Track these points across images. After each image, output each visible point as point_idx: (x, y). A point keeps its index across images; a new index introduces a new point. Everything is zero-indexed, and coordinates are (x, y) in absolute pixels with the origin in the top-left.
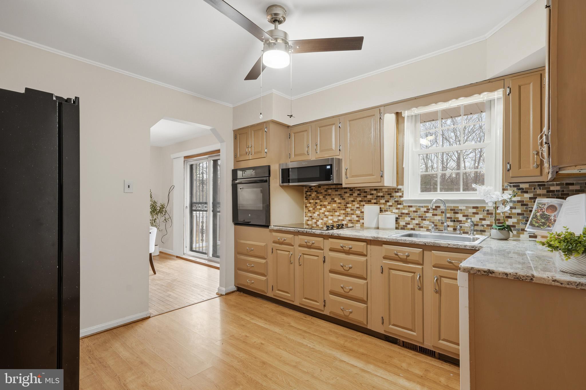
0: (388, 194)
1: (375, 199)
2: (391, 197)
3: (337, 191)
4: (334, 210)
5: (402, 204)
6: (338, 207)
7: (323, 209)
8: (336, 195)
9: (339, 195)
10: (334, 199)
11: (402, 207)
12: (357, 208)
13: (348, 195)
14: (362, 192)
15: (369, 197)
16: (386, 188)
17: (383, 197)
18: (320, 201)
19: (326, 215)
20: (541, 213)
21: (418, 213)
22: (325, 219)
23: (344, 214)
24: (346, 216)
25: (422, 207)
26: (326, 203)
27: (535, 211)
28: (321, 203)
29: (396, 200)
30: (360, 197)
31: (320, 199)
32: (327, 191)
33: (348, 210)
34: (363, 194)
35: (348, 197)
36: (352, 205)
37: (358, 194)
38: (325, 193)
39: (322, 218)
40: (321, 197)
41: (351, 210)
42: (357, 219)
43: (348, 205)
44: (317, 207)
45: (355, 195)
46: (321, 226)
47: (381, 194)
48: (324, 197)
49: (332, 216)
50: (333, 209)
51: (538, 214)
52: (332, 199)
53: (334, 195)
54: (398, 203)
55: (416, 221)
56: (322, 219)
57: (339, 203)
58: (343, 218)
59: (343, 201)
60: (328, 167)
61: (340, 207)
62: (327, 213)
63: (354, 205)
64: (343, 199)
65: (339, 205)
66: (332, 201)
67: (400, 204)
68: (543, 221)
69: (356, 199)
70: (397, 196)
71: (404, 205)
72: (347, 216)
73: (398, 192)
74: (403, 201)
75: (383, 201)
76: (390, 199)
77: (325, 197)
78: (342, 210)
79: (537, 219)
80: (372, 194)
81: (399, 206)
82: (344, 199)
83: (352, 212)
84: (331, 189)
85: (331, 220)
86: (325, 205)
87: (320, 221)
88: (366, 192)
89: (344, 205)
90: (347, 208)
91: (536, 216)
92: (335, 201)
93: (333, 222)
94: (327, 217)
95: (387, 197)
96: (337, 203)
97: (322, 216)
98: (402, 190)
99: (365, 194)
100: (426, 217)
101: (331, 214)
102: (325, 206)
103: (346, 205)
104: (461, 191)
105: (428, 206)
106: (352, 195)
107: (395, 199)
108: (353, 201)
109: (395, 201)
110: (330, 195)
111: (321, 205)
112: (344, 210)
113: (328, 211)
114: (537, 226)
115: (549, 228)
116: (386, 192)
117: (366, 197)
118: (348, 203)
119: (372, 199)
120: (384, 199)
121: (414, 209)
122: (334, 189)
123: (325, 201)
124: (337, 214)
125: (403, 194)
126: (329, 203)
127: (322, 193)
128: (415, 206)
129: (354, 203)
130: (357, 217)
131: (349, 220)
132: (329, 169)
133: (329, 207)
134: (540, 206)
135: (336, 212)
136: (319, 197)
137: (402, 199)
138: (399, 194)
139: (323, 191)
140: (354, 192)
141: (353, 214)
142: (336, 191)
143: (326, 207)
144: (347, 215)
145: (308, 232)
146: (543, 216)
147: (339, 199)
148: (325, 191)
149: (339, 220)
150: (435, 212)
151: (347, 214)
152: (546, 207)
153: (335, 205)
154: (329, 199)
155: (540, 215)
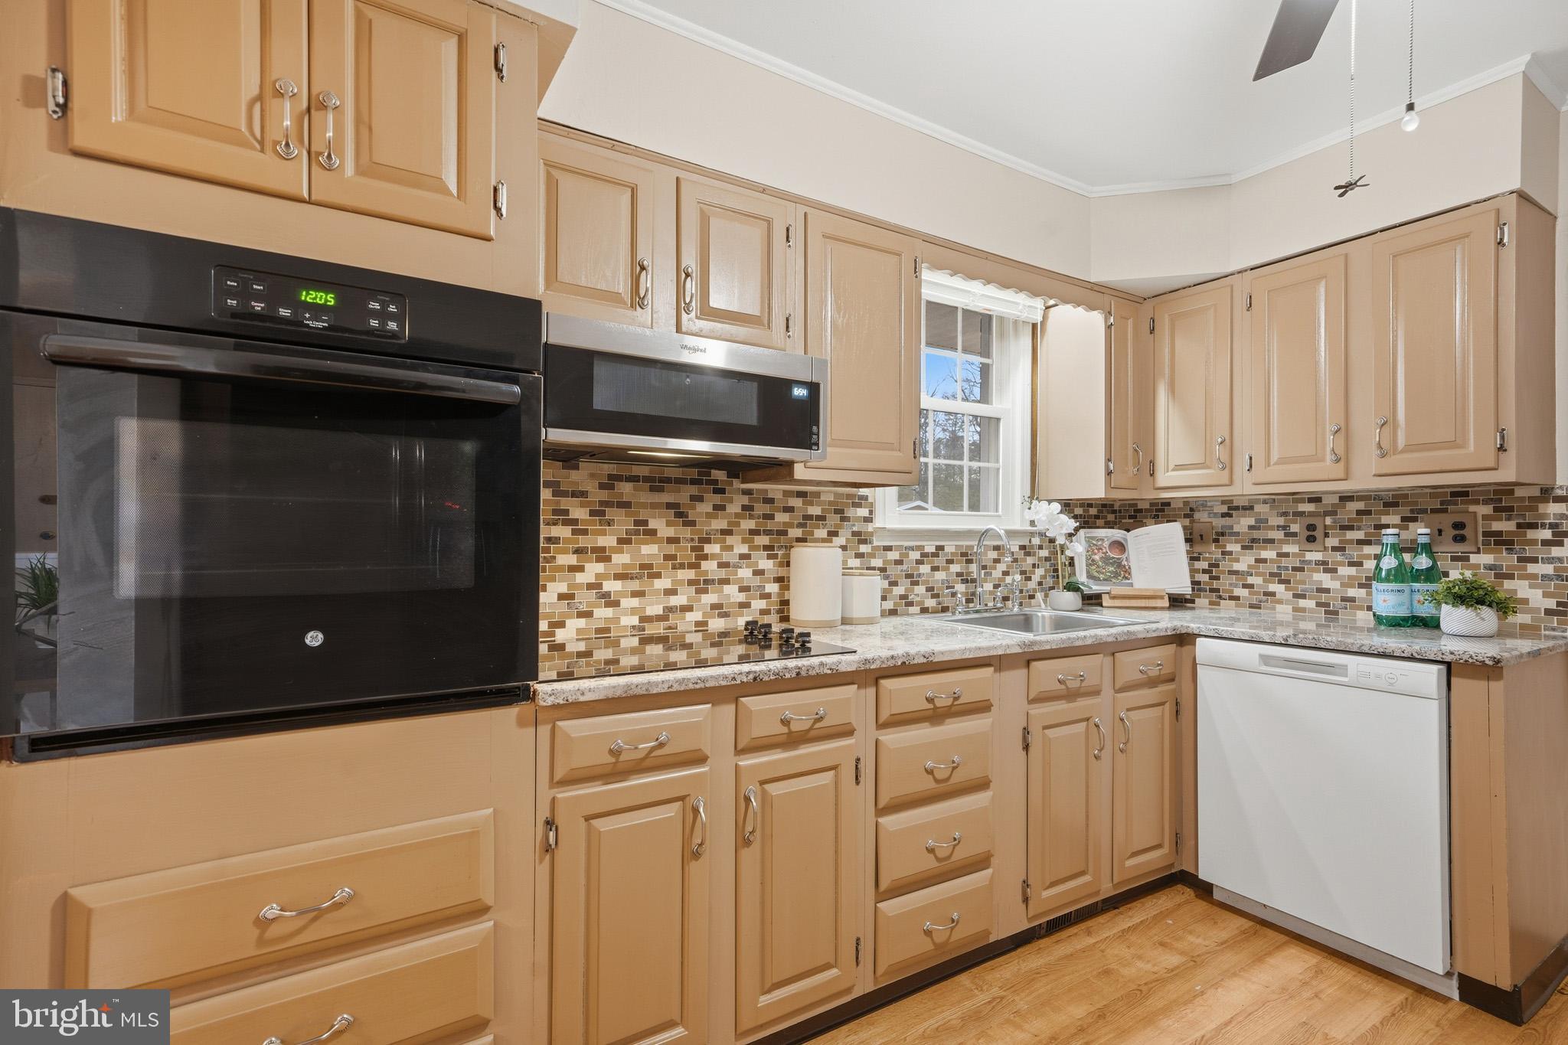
0: (837, 512)
1: (800, 525)
2: (843, 519)
3: (661, 490)
4: (649, 571)
5: (870, 543)
6: (667, 557)
7: (593, 569)
8: (654, 506)
9: (669, 506)
10: (645, 523)
11: (870, 551)
12: (743, 557)
13: (705, 507)
14: (757, 500)
15: (781, 518)
16: (831, 492)
17: (821, 518)
18: (574, 532)
19: (607, 595)
20: (1101, 555)
21: (905, 567)
22: (602, 613)
23: (691, 583)
24: (699, 591)
25: (912, 549)
26: (608, 541)
27: (1088, 551)
28: (583, 541)
29: (855, 529)
30: (751, 517)
31: (575, 522)
32: (611, 487)
33: (710, 566)
34: (760, 509)
35: (709, 515)
36: (723, 549)
37: (744, 508)
38: (604, 495)
39: (583, 608)
40: (579, 513)
41: (721, 565)
42: (741, 597)
43: (708, 549)
44: (555, 558)
45: (734, 508)
46: (582, 647)
47: (815, 510)
48: (592, 513)
49: (635, 594)
50: (643, 567)
51: (1097, 557)
52: (637, 523)
53: (644, 506)
54: (861, 538)
55: (899, 590)
56: (588, 614)
57: (671, 540)
58: (689, 599)
59: (686, 532)
60: (799, 392)
61: (673, 557)
62: (611, 586)
63: (730, 548)
64: (685, 524)
65: (671, 549)
66: (637, 533)
67: (864, 542)
68: (1111, 569)
69: (738, 524)
70: (858, 519)
71: (876, 543)
72: (706, 591)
73: (859, 505)
74: (871, 534)
75: (821, 533)
76: (841, 527)
77: (602, 513)
78: (682, 566)
79: (1098, 567)
80: (789, 509)
81: (864, 548)
82: (693, 523)
83: (722, 573)
84: (633, 479)
85: (633, 611)
86: (603, 549)
87: (574, 624)
88: (771, 501)
89: (693, 549)
90: (706, 557)
91: (1093, 560)
92: (653, 532)
93: (643, 619)
94: (616, 604)
95: (833, 519)
96: (659, 541)
97: (585, 598)
98: (870, 500)
99: (766, 509)
100: (919, 575)
101: (635, 585)
102: (602, 555)
103: (702, 549)
104: (965, 509)
105: (923, 547)
106: (722, 508)
107: (854, 525)
108: (727, 532)
109: (854, 534)
110: (625, 505)
111: (577, 551)
112: (691, 566)
113: (618, 577)
114: (1105, 580)
115: (1127, 581)
116: (830, 503)
117: (771, 517)
118: (708, 541)
119: (791, 525)
120: (824, 526)
121: (893, 555)
122: (646, 479)
123: (603, 533)
124: (662, 584)
125: (871, 512)
126: (620, 541)
127: (583, 494)
128: (899, 548)
129: (730, 540)
130: (742, 589)
131: (714, 607)
132: (799, 401)
133: (621, 559)
134: (1094, 542)
135: (658, 575)
136: (566, 512)
137: (870, 527)
138: (863, 512)
139: (591, 487)
140: (731, 501)
141: (726, 581)
142: (652, 489)
143: (608, 559)
144: (702, 585)
145: (803, 673)
146: (1106, 560)
147: (669, 524)
148: (602, 486)
149: (670, 610)
150: (937, 562)
151: (706, 582)
152: (1106, 544)
153: (650, 550)
154: (623, 522)
155: (1101, 558)
